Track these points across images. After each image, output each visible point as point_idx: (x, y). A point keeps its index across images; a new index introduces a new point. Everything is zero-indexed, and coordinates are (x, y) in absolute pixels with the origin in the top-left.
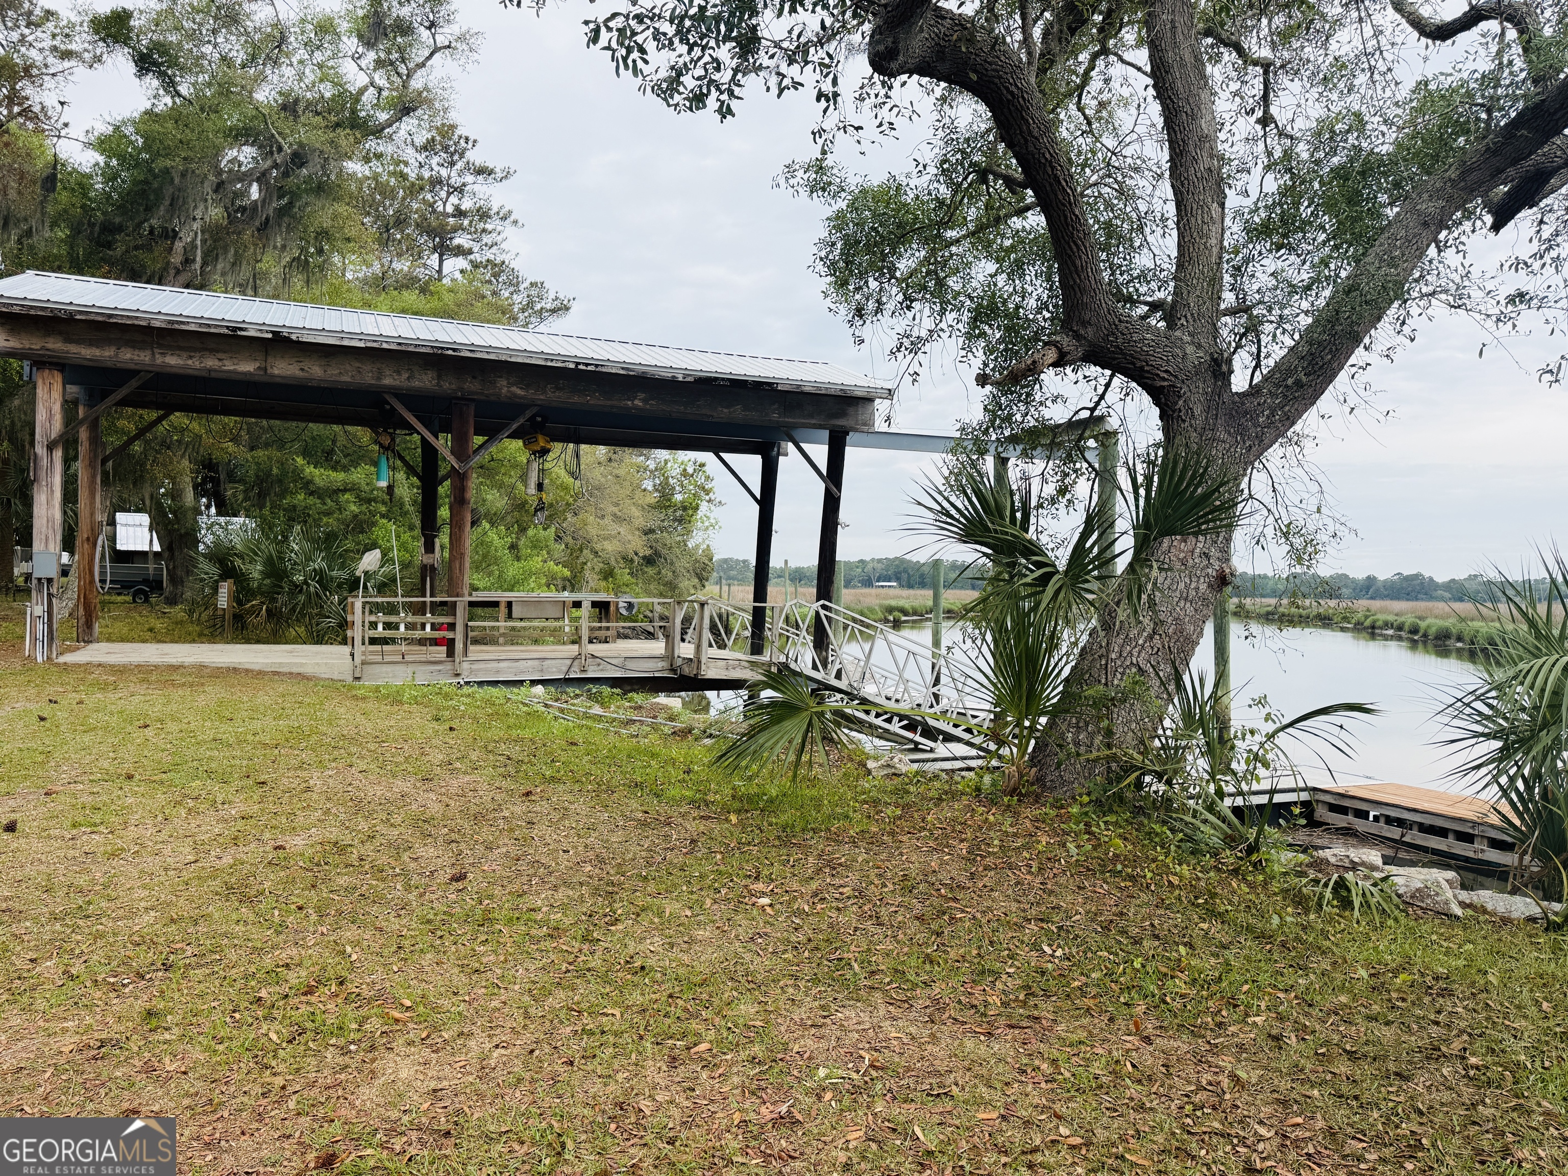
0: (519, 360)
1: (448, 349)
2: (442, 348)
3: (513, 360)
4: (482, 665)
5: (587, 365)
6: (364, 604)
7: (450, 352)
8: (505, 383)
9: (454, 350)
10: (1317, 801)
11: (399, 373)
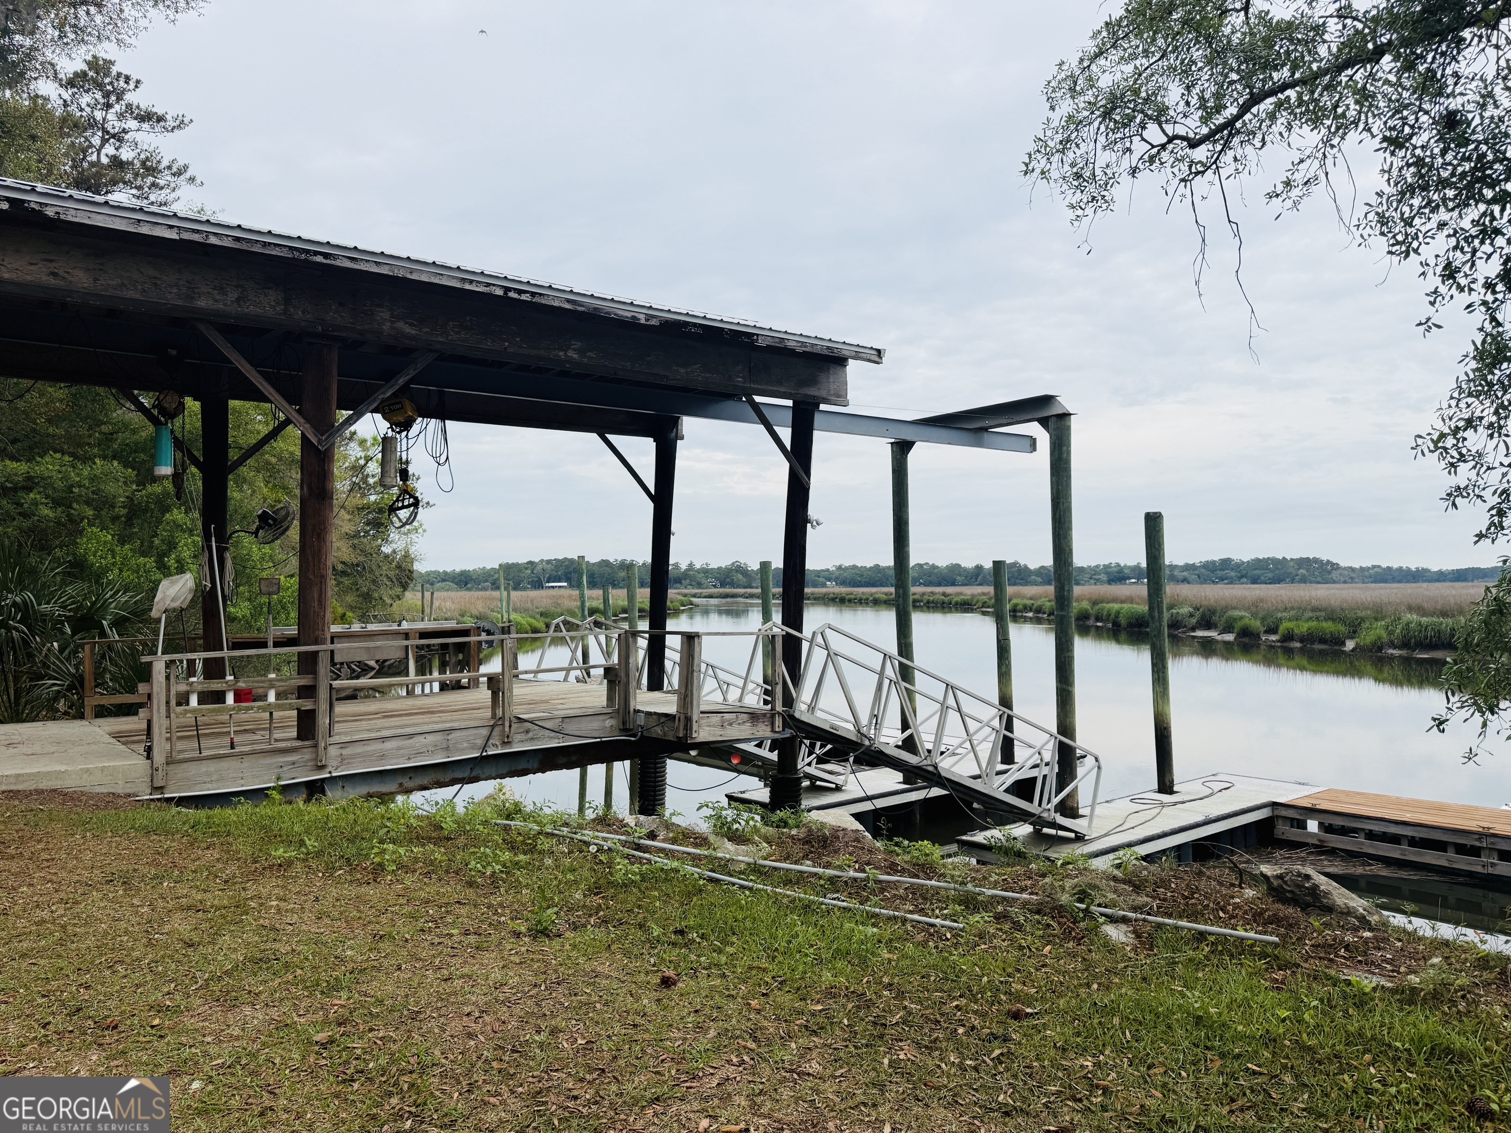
0: (424, 278)
1: (316, 253)
2: (307, 251)
3: (414, 277)
4: (359, 749)
5: (520, 292)
6: (169, 664)
7: (319, 259)
8: (386, 315)
9: (326, 255)
10: (1278, 817)
11: (222, 290)
